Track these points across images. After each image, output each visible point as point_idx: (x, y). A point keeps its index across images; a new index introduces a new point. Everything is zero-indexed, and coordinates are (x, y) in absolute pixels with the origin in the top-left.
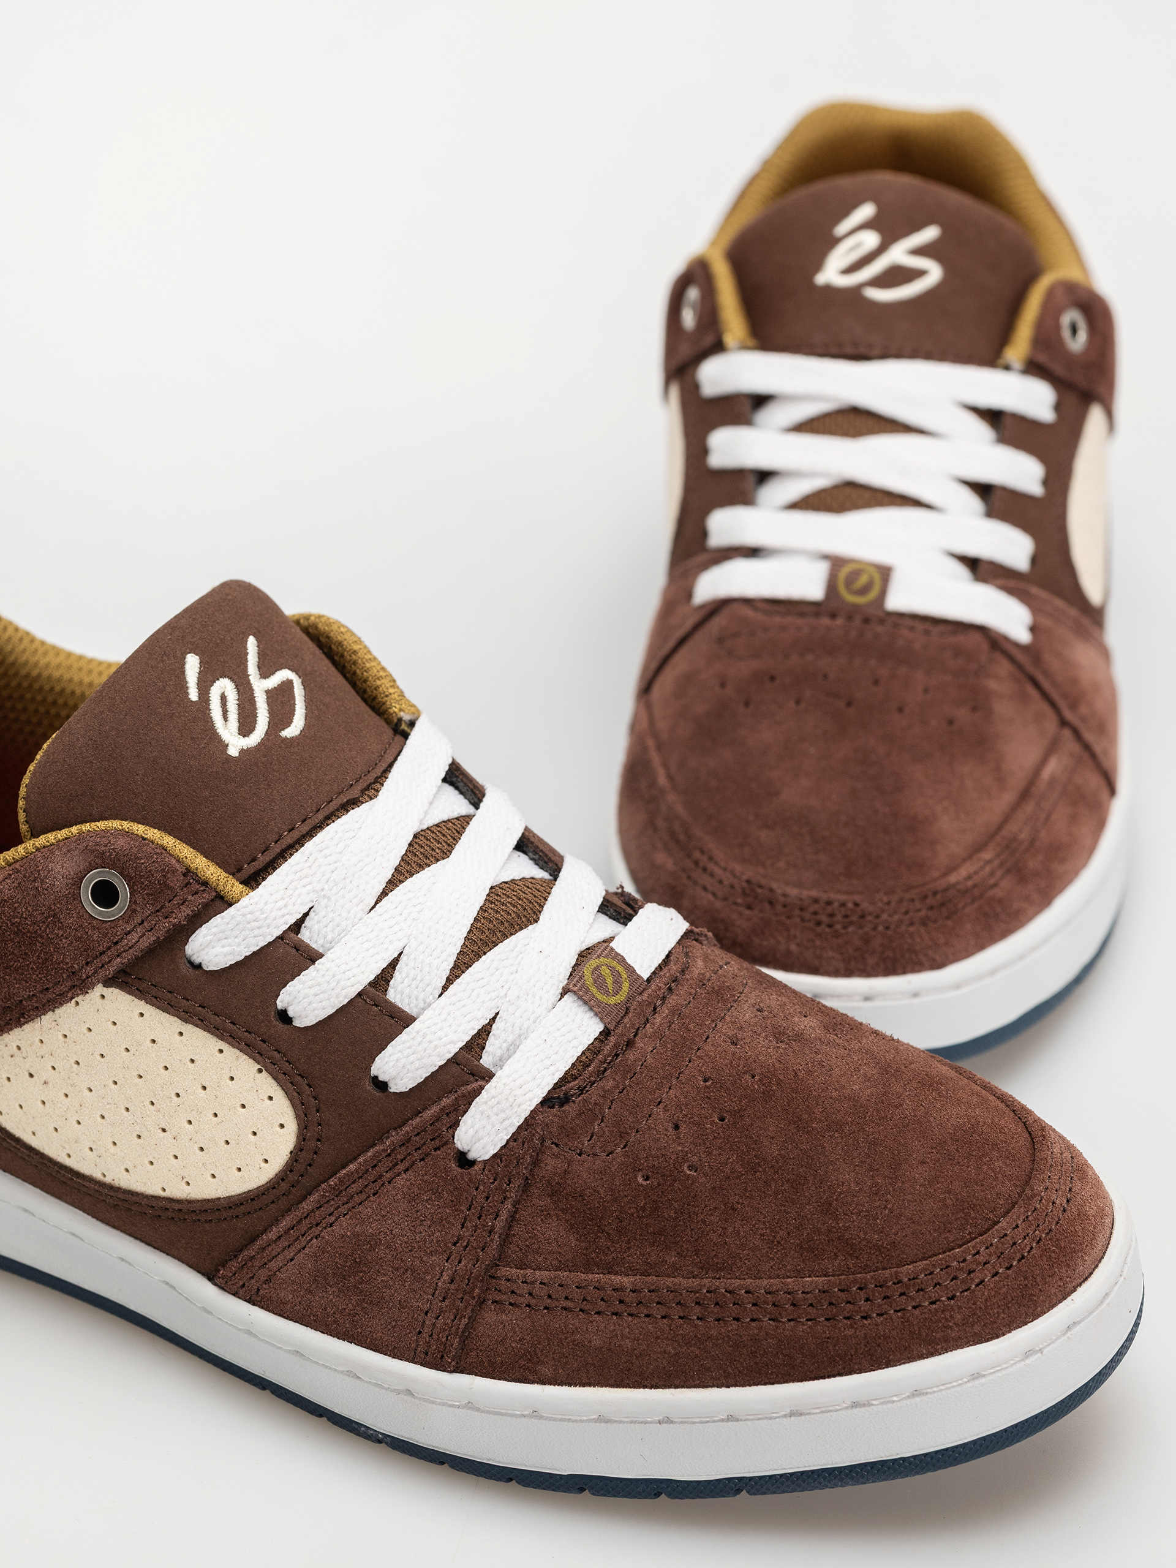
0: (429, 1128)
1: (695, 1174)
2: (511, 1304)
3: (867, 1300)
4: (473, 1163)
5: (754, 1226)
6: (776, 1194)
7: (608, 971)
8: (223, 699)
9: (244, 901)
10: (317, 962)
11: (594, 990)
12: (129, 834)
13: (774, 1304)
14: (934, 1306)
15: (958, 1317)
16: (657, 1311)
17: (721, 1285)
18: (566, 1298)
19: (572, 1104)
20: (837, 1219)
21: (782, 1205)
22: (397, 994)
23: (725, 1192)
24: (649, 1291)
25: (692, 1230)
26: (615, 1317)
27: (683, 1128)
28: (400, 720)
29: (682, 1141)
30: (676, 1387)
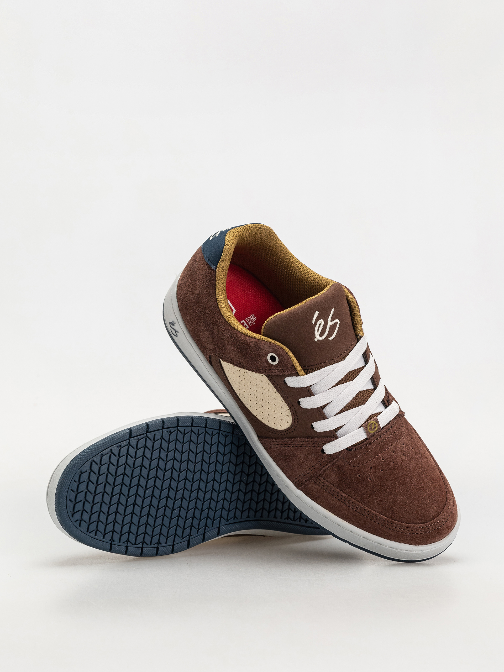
0: (319, 442)
1: (370, 481)
2: (318, 484)
3: (392, 526)
4: (325, 453)
5: (376, 498)
6: (385, 494)
7: (374, 425)
8: (320, 325)
9: (302, 377)
10: (312, 397)
11: (369, 429)
12: (284, 350)
13: (372, 516)
14: (405, 534)
15: (409, 538)
16: (347, 504)
17: (363, 506)
18: (330, 491)
19: (351, 452)
20: (394, 506)
21: (384, 497)
22: (326, 411)
23: (374, 488)
24: (348, 500)
25: (363, 492)
26: (338, 500)
27: (372, 469)
28: (358, 335)
29: (371, 472)
30: (344, 520)
